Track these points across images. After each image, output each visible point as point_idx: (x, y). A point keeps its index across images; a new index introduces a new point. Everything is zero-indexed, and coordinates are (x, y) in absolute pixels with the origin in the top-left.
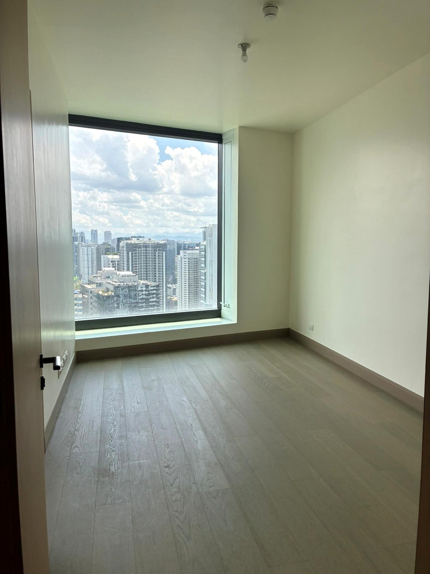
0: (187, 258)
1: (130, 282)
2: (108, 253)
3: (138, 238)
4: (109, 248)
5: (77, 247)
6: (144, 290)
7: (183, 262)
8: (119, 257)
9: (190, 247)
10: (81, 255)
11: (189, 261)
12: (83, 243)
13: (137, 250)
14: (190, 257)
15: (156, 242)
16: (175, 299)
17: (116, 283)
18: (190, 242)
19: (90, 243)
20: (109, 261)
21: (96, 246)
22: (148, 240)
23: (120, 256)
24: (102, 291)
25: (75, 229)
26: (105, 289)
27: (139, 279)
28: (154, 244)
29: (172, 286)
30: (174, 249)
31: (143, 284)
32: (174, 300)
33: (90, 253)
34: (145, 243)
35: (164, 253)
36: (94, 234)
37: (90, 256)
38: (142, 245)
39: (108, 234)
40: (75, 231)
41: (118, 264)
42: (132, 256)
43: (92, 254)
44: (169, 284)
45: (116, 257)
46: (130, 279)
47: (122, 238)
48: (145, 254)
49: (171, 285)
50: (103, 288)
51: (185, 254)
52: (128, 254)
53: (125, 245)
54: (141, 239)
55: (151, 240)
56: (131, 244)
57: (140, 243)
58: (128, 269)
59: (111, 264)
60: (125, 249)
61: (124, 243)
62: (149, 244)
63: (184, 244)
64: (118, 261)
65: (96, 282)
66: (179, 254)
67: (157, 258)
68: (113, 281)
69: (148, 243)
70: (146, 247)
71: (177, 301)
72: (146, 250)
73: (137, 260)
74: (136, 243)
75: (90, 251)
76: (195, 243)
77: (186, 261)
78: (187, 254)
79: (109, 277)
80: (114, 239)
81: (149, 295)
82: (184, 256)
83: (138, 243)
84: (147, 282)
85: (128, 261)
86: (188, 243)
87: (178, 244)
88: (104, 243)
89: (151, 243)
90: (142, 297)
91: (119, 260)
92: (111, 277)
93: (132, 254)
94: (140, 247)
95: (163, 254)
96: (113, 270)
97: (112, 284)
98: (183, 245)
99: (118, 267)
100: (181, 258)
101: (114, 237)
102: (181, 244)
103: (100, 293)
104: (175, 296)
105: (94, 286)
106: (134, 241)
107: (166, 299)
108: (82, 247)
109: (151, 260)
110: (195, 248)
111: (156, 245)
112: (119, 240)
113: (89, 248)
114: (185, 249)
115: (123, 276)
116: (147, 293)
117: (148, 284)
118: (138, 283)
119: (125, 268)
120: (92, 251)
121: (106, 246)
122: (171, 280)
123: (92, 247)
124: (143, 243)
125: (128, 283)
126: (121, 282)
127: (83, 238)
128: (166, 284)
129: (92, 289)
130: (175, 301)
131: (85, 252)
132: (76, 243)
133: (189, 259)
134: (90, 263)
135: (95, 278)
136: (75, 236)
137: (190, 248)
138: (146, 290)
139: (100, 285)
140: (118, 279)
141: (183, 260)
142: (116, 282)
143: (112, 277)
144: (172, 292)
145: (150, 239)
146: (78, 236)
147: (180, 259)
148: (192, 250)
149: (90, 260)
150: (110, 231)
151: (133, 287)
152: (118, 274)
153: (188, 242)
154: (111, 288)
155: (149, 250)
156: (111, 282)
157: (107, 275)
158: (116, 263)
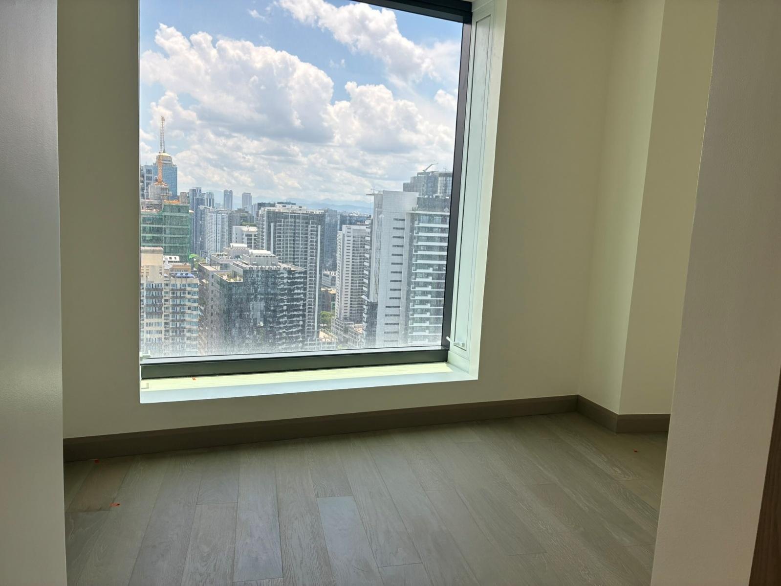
0: (352, 236)
1: (267, 265)
2: (244, 223)
3: (284, 204)
4: (246, 217)
5: (202, 212)
6: (285, 277)
7: (346, 242)
8: (257, 230)
9: (360, 221)
10: (207, 225)
11: (354, 241)
12: (211, 208)
13: (282, 221)
14: (356, 234)
15: (309, 211)
16: (333, 291)
17: (247, 266)
18: (359, 214)
19: (221, 208)
20: (243, 234)
21: (229, 213)
22: (298, 208)
23: (258, 228)
24: (228, 276)
25: (201, 188)
26: (231, 273)
27: (280, 262)
28: (307, 214)
29: (330, 273)
30: (336, 222)
31: (284, 268)
32: (331, 292)
33: (219, 222)
34: (294, 212)
35: (319, 226)
36: (228, 195)
37: (219, 226)
38: (289, 214)
39: (247, 197)
40: (200, 190)
41: (255, 239)
42: (275, 230)
43: (223, 224)
44: (326, 270)
45: (253, 229)
46: (267, 261)
47: (265, 203)
48: (293, 227)
49: (328, 273)
50: (230, 271)
51: (349, 230)
52: (269, 226)
53: (265, 213)
54: (288, 206)
55: (303, 208)
56: (274, 212)
57: (286, 211)
58: (268, 248)
59: (246, 238)
60: (265, 218)
61: (264, 210)
62: (300, 214)
63: (350, 217)
64: (255, 236)
65: (221, 263)
66: (341, 230)
67: (309, 233)
68: (243, 263)
69: (299, 212)
70: (295, 217)
71: (335, 294)
72: (295, 222)
73: (282, 235)
74: (281, 211)
75: (220, 220)
76: (366, 216)
77: (350, 240)
78: (351, 231)
79: (238, 257)
80: (255, 205)
81: (292, 284)
82: (348, 232)
83: (284, 211)
84: (290, 267)
85: (269, 236)
86: (356, 215)
87: (342, 216)
88: (239, 210)
89: (302, 212)
90: (282, 286)
91: (257, 233)
92: (241, 257)
93: (275, 226)
94: (286, 217)
95: (317, 227)
96: (245, 248)
97: (242, 267)
98: (348, 218)
99: (254, 243)
100: (344, 235)
101: (255, 202)
102: (346, 216)
103: (225, 278)
104: (334, 287)
105: (218, 268)
106: (278, 208)
107: (320, 291)
108: (209, 214)
109: (301, 235)
110: (364, 222)
111: (308, 215)
112: (261, 205)
113: (218, 215)
114: (350, 223)
115: (256, 256)
116: (289, 281)
117: (292, 269)
118: (278, 267)
119: (264, 245)
120: (223, 220)
121: (242, 214)
122: (330, 265)
123: (223, 214)
124: (290, 212)
125: (263, 267)
126: (253, 265)
127: (211, 201)
128: (320, 271)
129: (215, 271)
130: (332, 294)
131: (213, 220)
132: (202, 207)
133: (354, 237)
134: (219, 236)
135: (221, 257)
136: (200, 197)
137: (358, 223)
138: (289, 278)
139: (226, 266)
140: (250, 260)
141: (346, 238)
142: (247, 264)
143: (243, 256)
144: (330, 281)
145: (300, 207)
146: (205, 198)
147: (342, 237)
148: (360, 225)
149: (219, 231)
150: (250, 194)
151: (271, 272)
152: (250, 253)
153: (356, 213)
154: (239, 272)
155: (299, 222)
156: (240, 264)
157: (237, 254)
158: (253, 237)
